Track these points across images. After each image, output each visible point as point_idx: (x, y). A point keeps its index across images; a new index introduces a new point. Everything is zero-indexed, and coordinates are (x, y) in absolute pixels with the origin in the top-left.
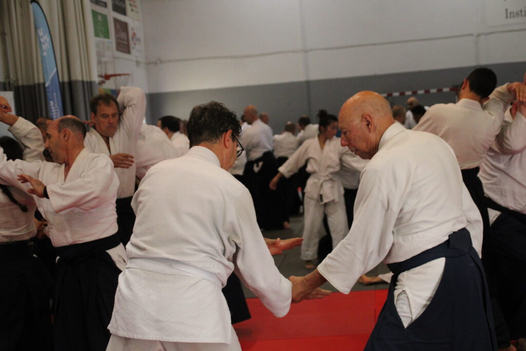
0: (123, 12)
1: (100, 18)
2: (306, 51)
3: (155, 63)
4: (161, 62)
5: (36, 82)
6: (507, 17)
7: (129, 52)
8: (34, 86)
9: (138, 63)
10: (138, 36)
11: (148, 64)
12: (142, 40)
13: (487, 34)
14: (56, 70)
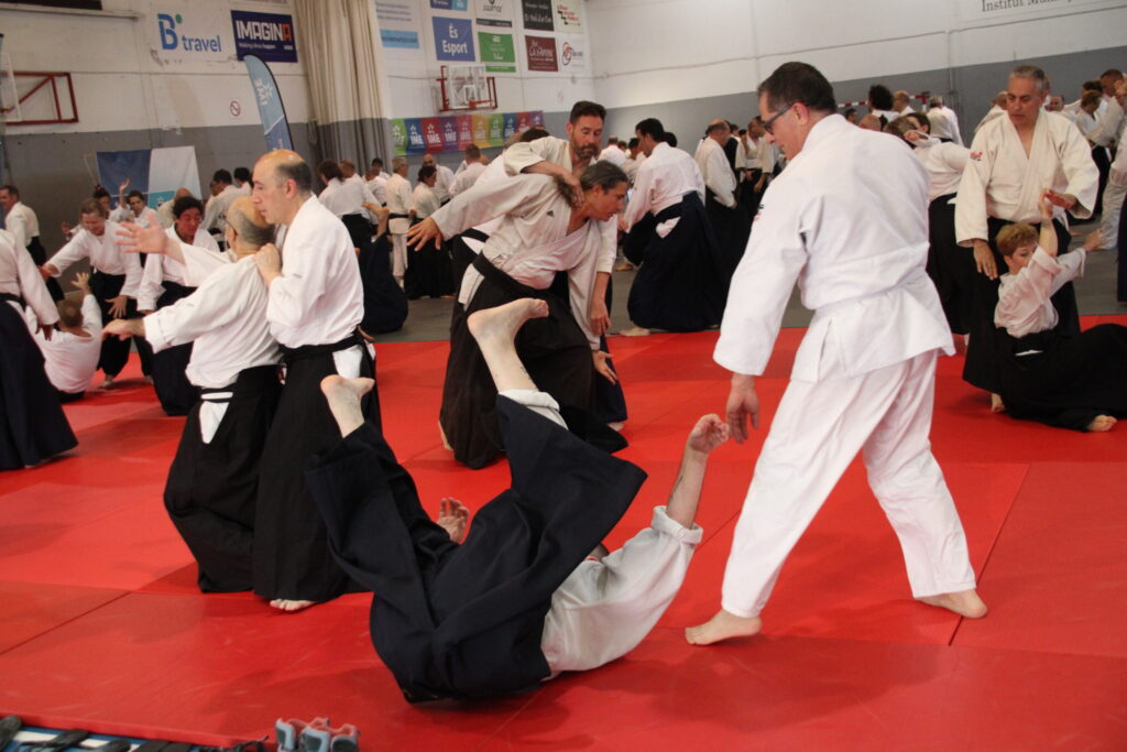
0: (550, 27)
1: (496, 39)
2: (758, 58)
3: (602, 77)
4: (608, 76)
5: (331, 121)
6: (984, 10)
7: (556, 69)
8: (328, 126)
9: (573, 80)
10: (576, 51)
11: (595, 78)
12: (587, 53)
13: (960, 31)
14: (283, 116)
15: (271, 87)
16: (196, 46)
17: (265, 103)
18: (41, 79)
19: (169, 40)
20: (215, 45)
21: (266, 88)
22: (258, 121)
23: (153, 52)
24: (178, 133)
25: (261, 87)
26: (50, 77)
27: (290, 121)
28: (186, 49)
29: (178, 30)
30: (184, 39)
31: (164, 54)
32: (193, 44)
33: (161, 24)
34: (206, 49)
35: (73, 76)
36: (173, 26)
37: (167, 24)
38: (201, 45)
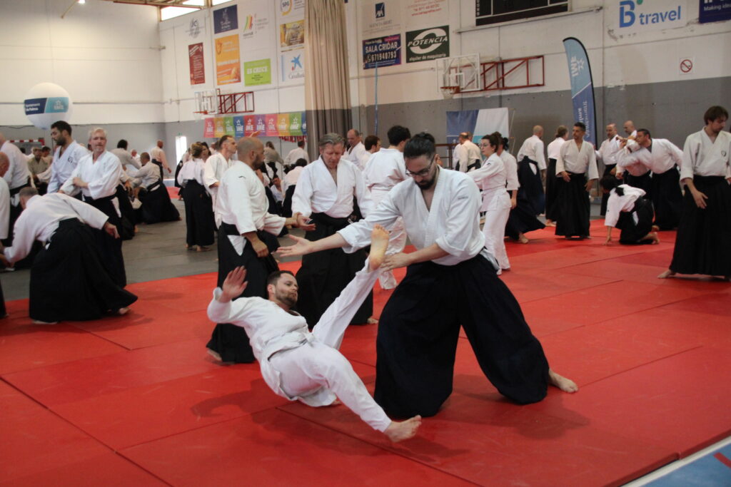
14: (590, 83)
15: (583, 62)
16: (653, 20)
17: (577, 74)
18: (521, 61)
19: (627, 19)
20: (674, 15)
21: (578, 62)
22: (568, 87)
23: (610, 31)
24: (622, 89)
25: (575, 63)
26: (526, 60)
27: (595, 86)
28: (642, 23)
29: (638, 11)
30: (642, 16)
31: (619, 31)
32: (650, 19)
33: (622, 9)
34: (663, 20)
35: (546, 57)
36: (633, 7)
37: (627, 8)
38: (657, 17)
